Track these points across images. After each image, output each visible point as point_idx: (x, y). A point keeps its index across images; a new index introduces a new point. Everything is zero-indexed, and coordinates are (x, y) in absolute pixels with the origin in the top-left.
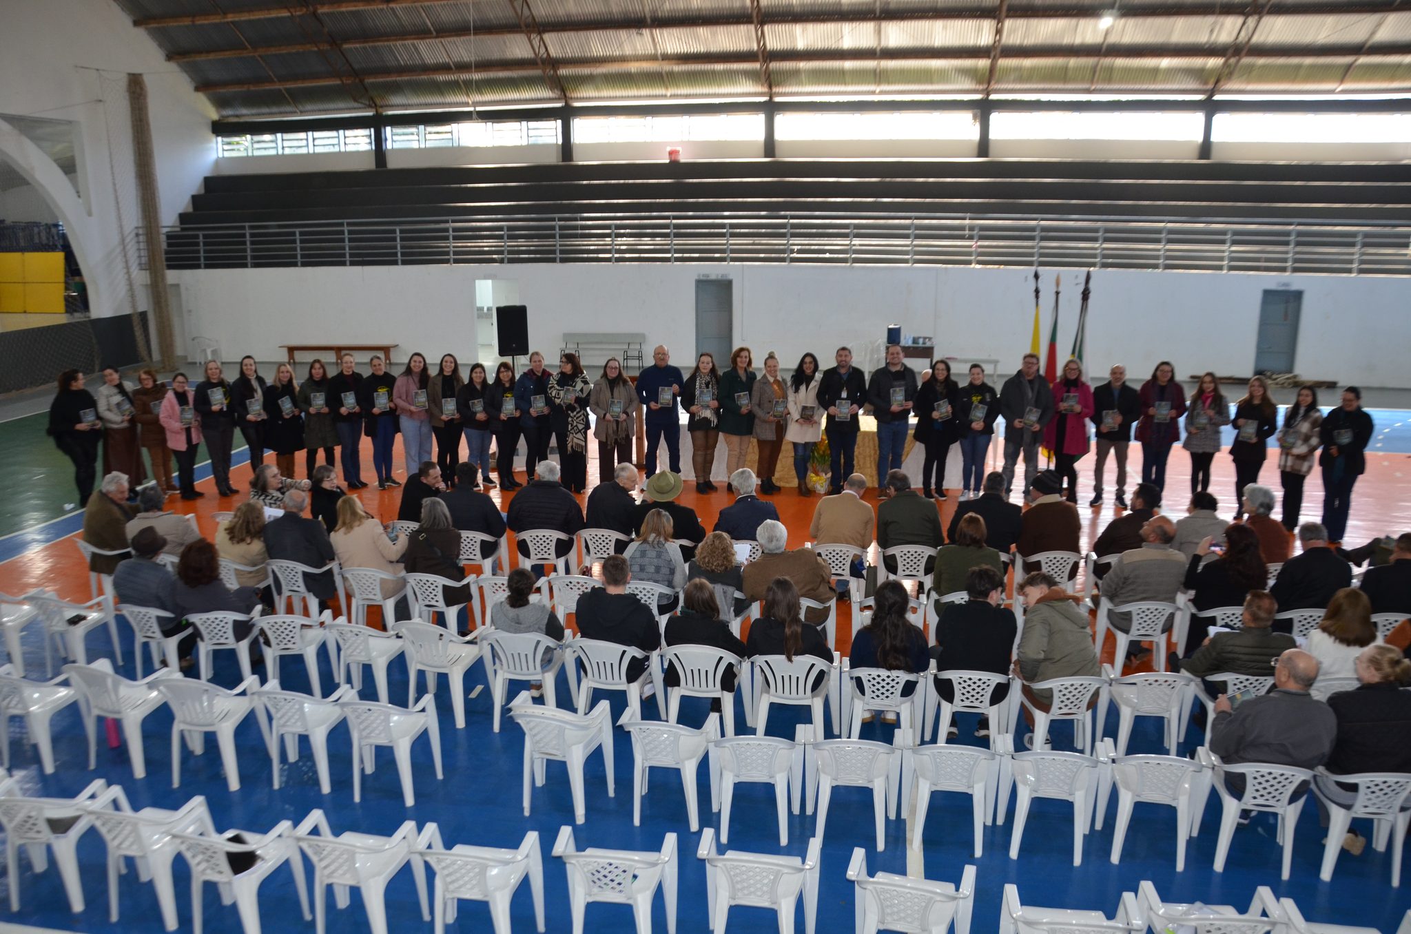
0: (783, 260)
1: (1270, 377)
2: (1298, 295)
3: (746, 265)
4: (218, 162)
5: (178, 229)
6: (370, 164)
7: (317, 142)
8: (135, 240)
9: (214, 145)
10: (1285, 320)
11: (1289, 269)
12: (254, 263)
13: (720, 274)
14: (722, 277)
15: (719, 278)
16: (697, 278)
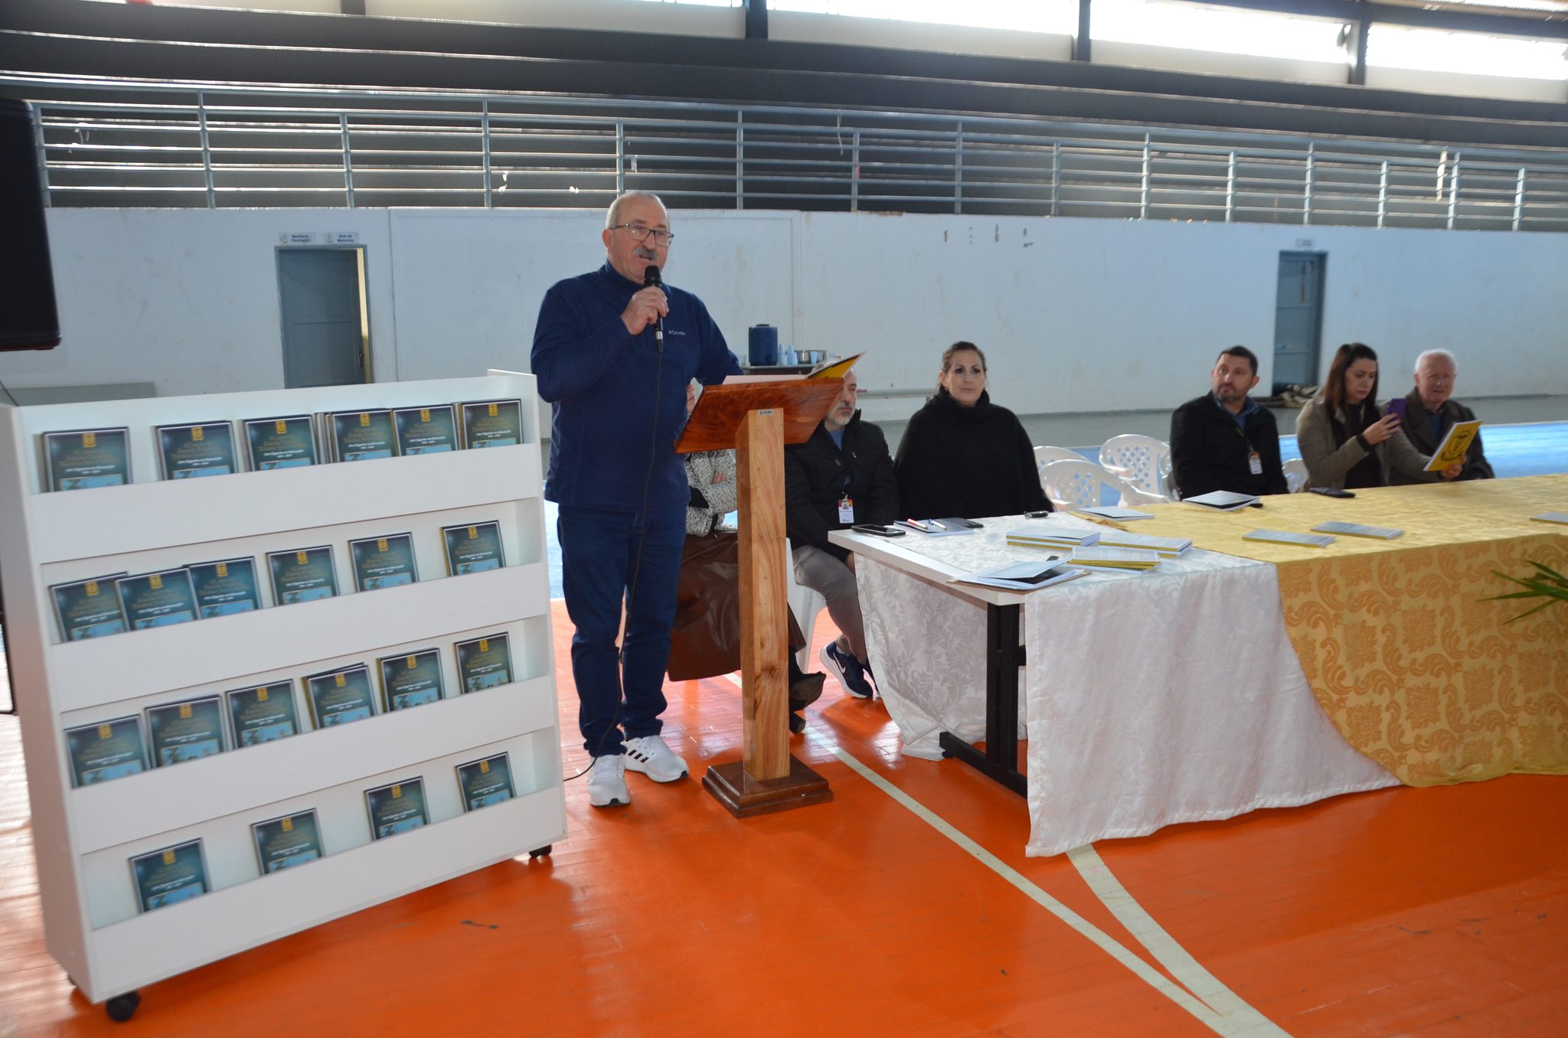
0: (476, 201)
1: (1300, 394)
2: (1320, 259)
3: (395, 210)
10: (1303, 300)
11: (1306, 218)
13: (329, 236)
14: (339, 241)
15: (332, 243)
16: (279, 244)
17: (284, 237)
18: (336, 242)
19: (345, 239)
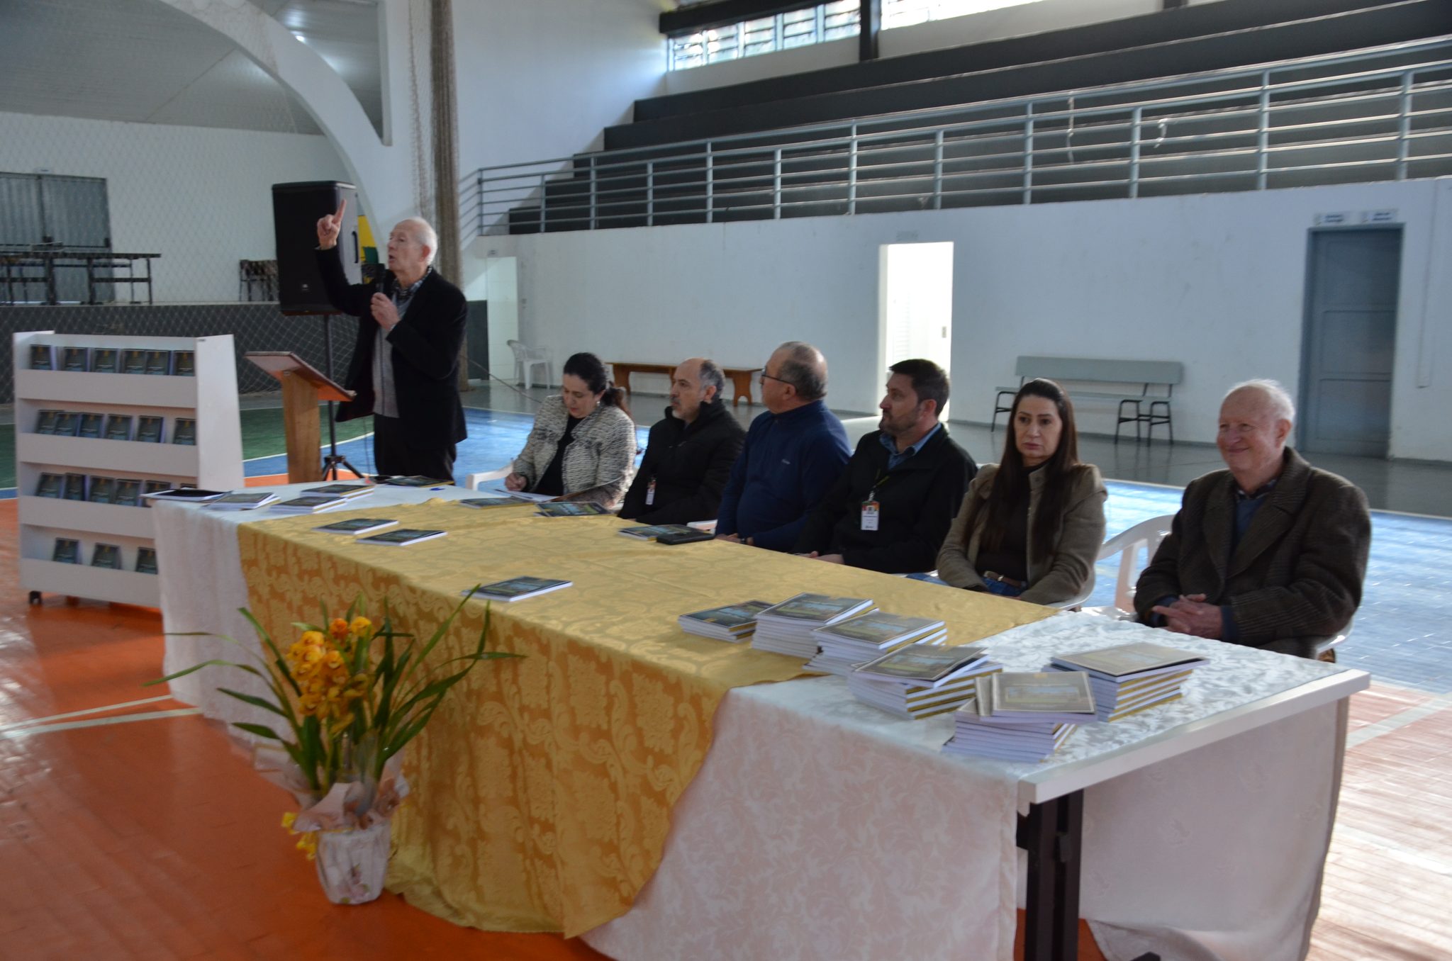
3: (1444, 181)
4: (665, 79)
5: (571, 176)
6: (852, 58)
7: (789, 31)
8: (475, 190)
9: (663, 52)
12: (600, 222)
13: (1365, 214)
14: (1375, 219)
15: (1367, 223)
16: (1311, 225)
17: (1317, 218)
18: (1370, 221)
19: (1382, 217)
